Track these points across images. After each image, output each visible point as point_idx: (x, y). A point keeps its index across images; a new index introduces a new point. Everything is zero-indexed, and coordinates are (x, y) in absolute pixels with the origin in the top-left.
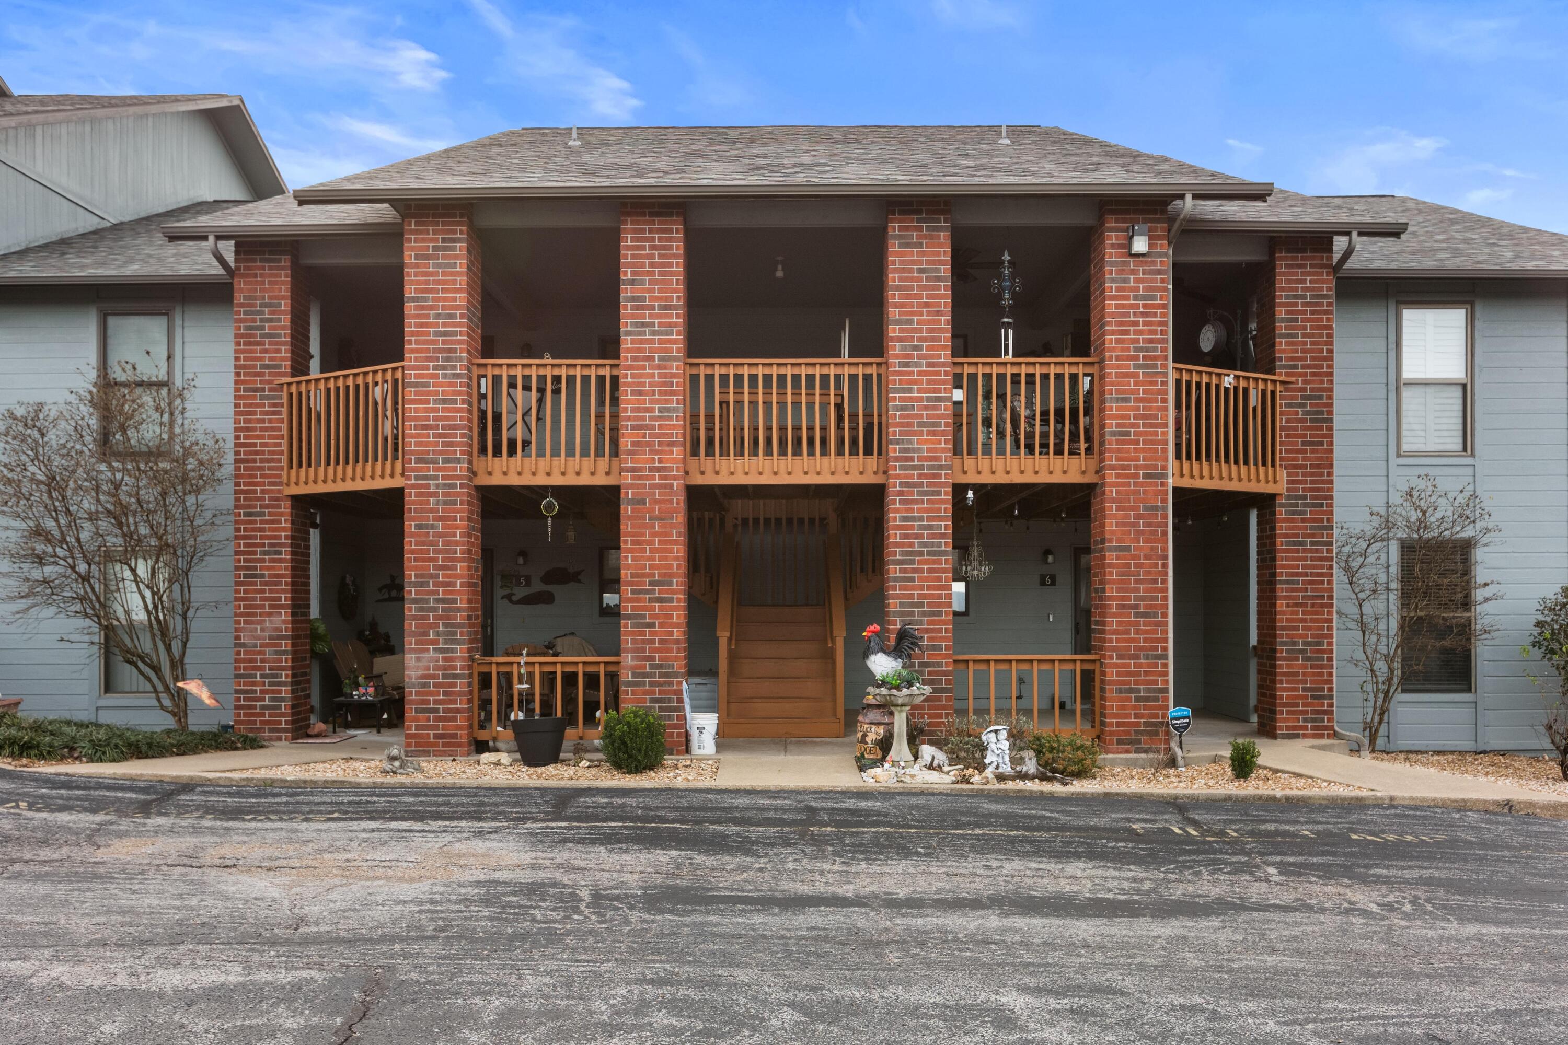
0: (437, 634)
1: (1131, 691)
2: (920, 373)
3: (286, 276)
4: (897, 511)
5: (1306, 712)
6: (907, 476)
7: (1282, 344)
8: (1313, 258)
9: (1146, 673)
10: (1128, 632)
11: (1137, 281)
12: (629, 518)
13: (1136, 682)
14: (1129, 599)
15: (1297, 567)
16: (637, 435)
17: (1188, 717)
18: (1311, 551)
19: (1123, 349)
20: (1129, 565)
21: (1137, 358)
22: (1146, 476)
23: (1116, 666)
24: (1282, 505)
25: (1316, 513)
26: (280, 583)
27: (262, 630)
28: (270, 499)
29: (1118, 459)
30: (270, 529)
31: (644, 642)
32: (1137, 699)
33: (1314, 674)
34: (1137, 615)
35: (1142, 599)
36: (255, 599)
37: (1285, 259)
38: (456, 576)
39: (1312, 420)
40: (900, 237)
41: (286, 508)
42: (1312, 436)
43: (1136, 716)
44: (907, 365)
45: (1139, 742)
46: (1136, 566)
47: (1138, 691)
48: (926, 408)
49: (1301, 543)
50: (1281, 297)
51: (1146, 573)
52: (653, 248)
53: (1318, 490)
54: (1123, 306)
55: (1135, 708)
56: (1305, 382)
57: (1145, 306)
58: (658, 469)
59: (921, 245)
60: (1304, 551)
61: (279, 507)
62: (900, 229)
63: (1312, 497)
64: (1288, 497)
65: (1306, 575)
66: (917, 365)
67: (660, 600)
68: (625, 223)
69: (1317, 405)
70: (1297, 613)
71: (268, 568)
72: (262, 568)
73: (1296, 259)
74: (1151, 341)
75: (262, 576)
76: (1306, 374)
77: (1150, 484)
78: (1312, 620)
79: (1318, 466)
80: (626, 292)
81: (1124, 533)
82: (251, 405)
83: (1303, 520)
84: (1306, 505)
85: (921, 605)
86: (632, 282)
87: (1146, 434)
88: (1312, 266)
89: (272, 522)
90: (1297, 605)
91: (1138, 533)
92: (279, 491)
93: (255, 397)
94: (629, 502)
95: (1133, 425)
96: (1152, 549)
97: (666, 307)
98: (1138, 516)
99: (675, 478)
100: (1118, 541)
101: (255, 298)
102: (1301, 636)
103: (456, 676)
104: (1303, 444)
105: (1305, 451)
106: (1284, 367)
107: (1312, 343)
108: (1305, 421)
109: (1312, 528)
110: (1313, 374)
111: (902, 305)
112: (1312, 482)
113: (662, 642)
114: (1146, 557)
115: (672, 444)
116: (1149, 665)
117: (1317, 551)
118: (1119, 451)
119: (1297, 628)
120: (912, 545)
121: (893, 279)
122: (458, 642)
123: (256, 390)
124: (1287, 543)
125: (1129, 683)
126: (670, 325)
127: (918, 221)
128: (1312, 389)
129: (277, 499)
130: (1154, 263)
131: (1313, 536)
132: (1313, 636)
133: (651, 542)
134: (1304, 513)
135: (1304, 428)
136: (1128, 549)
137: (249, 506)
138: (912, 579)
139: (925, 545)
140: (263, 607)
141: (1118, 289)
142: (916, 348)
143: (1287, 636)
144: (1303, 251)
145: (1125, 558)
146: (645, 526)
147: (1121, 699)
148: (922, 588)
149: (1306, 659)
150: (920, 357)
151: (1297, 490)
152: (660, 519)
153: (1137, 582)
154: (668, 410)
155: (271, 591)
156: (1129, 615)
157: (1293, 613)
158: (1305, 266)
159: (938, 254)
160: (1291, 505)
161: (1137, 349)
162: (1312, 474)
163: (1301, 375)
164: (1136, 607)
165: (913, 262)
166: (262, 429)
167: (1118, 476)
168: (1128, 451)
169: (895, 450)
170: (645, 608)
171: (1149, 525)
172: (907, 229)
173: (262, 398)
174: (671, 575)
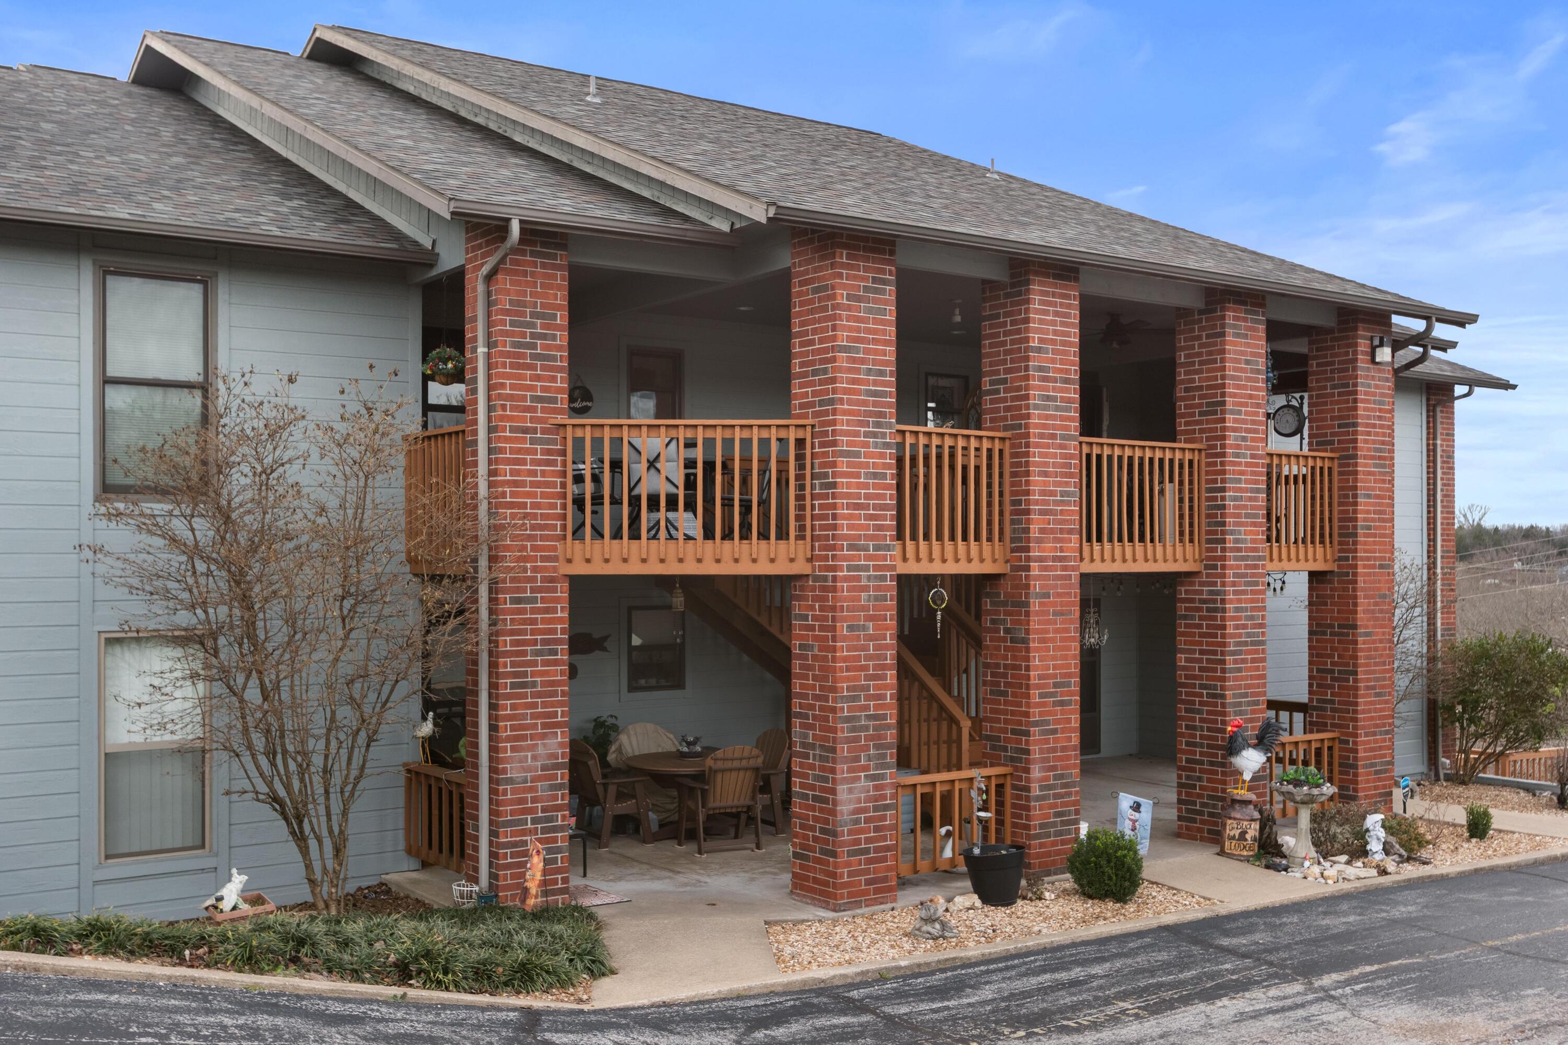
3: (563, 279)
4: (1231, 601)
6: (1237, 567)
10: (1370, 711)
12: (1037, 612)
13: (1375, 757)
16: (1043, 521)
26: (555, 694)
27: (534, 758)
28: (544, 580)
30: (544, 621)
34: (1375, 695)
36: (524, 716)
38: (886, 687)
40: (1234, 327)
41: (562, 592)
43: (1375, 788)
47: (1376, 765)
48: (1250, 499)
54: (1367, 409)
55: (1374, 780)
58: (1060, 559)
59: (1246, 336)
61: (554, 590)
62: (1234, 318)
67: (1061, 704)
68: (1034, 282)
71: (542, 674)
72: (534, 674)
75: (534, 684)
77: (1382, 575)
80: (1033, 360)
82: (519, 451)
85: (1246, 695)
86: (1038, 350)
87: (1380, 528)
89: (547, 610)
92: (555, 569)
93: (524, 440)
94: (1037, 596)
95: (1373, 520)
96: (1383, 633)
97: (1063, 380)
99: (1074, 569)
101: (524, 304)
103: (885, 808)
115: (1071, 531)
120: (1241, 636)
121: (1229, 367)
122: (888, 766)
123: (525, 430)
125: (1371, 758)
126: (1067, 400)
129: (552, 580)
137: (518, 590)
139: (1249, 635)
140: (534, 726)
145: (1367, 642)
146: (1049, 622)
148: (1247, 678)
152: (1059, 614)
154: (1068, 494)
155: (544, 705)
156: (1371, 695)
165: (1242, 353)
166: (533, 484)
168: (1370, 543)
169: (1230, 541)
172: (1237, 319)
173: (533, 441)
174: (1069, 675)
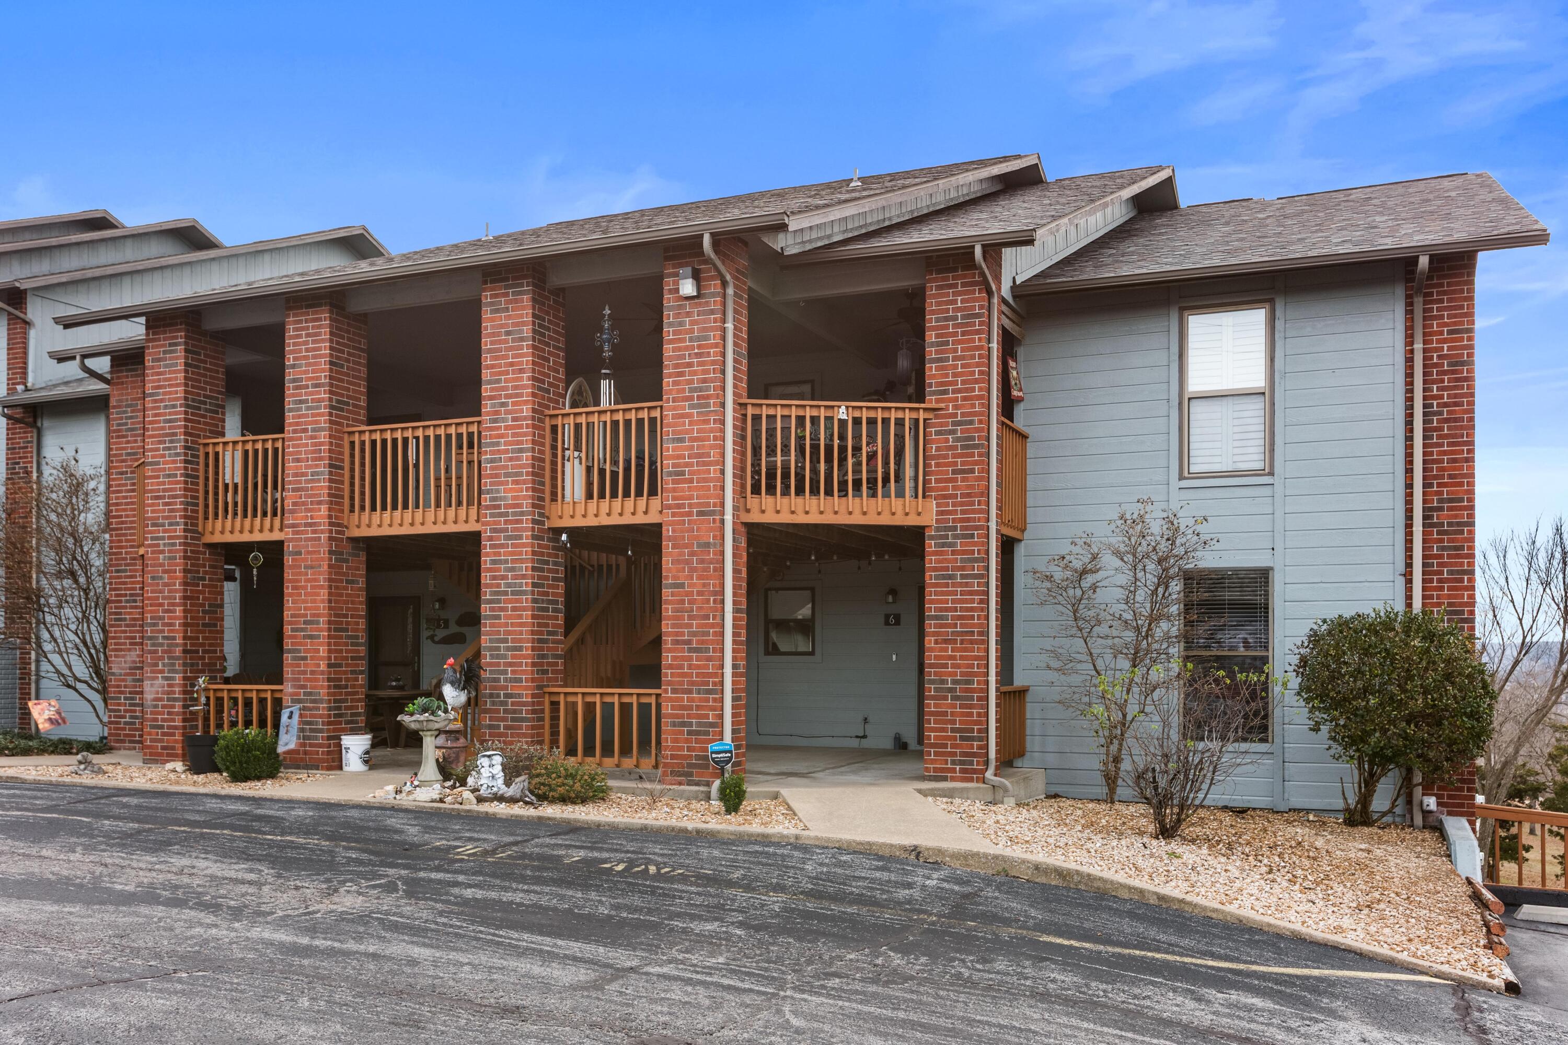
0: (164, 665)
1: (683, 724)
2: (506, 428)
3: (141, 382)
4: (487, 555)
5: (954, 754)
6: (495, 523)
7: (932, 369)
8: (965, 277)
9: (698, 708)
10: (682, 667)
11: (693, 323)
12: (290, 567)
13: (689, 716)
14: (683, 634)
15: (947, 602)
16: (296, 497)
17: (730, 752)
18: (961, 585)
19: (679, 391)
20: (683, 602)
21: (691, 398)
22: (700, 513)
23: (671, 700)
24: (932, 537)
25: (966, 544)
26: (136, 626)
27: (125, 662)
28: (130, 559)
29: (674, 499)
30: (130, 583)
31: (299, 673)
32: (689, 733)
33: (962, 714)
34: (691, 650)
35: (694, 634)
36: (120, 638)
37: (935, 280)
38: (176, 618)
39: (963, 447)
40: (492, 304)
41: (139, 565)
42: (963, 463)
43: (689, 749)
44: (495, 421)
45: (691, 775)
46: (690, 602)
47: (691, 724)
48: (511, 459)
49: (950, 577)
50: (931, 320)
51: (699, 609)
52: (308, 335)
53: (968, 520)
54: (679, 349)
55: (687, 741)
56: (956, 407)
57: (699, 347)
58: (310, 525)
59: (507, 309)
60: (954, 585)
61: (136, 565)
62: (492, 296)
63: (962, 528)
64: (938, 529)
65: (955, 610)
66: (504, 420)
67: (311, 637)
68: (288, 316)
69: (967, 431)
70: (946, 650)
71: (129, 614)
72: (125, 614)
73: (947, 279)
74: (704, 381)
75: (125, 619)
76: (956, 399)
77: (703, 522)
78: (962, 658)
79: (969, 495)
80: (290, 375)
81: (678, 571)
82: (119, 485)
83: (953, 553)
84: (956, 537)
85: (506, 641)
86: (293, 366)
87: (698, 472)
88: (963, 285)
89: (131, 577)
90: (946, 641)
91: (693, 570)
92: (136, 552)
93: (122, 479)
94: (290, 554)
95: (687, 465)
96: (704, 585)
97: (316, 386)
98: (692, 554)
99: (322, 532)
100: (674, 578)
101: (122, 401)
102: (950, 674)
103: (175, 700)
104: (954, 472)
105: (956, 480)
106: (934, 393)
107: (963, 366)
108: (956, 448)
109: (962, 560)
110: (964, 399)
111: (493, 366)
112: (963, 512)
113: (312, 672)
114: (700, 593)
115: (320, 503)
116: (701, 700)
117: (967, 585)
118: (674, 490)
119: (946, 666)
120: (499, 585)
121: (486, 343)
122: (176, 672)
123: (123, 473)
124: (937, 577)
125: (682, 716)
126: (319, 400)
127: (506, 287)
128: (963, 414)
129: (134, 558)
130: (707, 303)
131: (962, 568)
132: (962, 674)
133: (305, 588)
134: (954, 545)
135: (954, 456)
136: (682, 586)
137: (118, 565)
138: (499, 617)
139: (508, 585)
140: (125, 644)
141: (675, 333)
142: (503, 405)
143: (936, 674)
144: (955, 270)
145: (679, 594)
146: (300, 574)
147: (674, 733)
148: (506, 625)
149: (955, 698)
150: (507, 412)
151: (947, 521)
152: (312, 567)
153: (690, 618)
154: (318, 474)
155: (130, 631)
156: (683, 650)
157: (942, 650)
158: (955, 286)
159: (521, 316)
160: (941, 537)
161: (692, 390)
162: (962, 504)
163: (950, 400)
164: (689, 642)
165: (502, 326)
166: (125, 504)
167: (674, 515)
168: (683, 490)
169: (486, 499)
170: (301, 644)
171: (701, 561)
172: (496, 296)
173: (125, 479)
174: (318, 615)
